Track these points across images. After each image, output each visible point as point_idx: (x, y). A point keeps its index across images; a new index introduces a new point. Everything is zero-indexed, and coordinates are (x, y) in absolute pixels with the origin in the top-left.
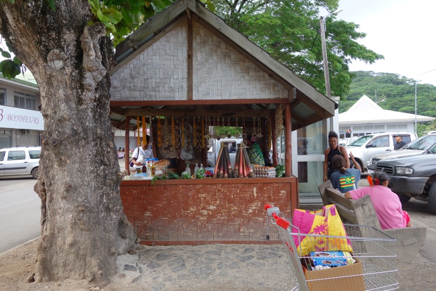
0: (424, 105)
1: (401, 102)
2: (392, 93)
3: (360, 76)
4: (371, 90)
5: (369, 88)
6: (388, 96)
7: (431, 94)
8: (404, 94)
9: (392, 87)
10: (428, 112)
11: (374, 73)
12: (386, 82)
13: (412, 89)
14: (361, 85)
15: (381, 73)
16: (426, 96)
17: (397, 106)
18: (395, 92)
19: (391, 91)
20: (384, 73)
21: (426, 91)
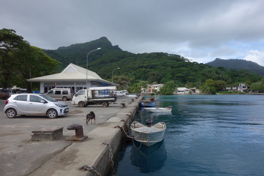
0: (188, 73)
1: (177, 71)
2: (174, 66)
3: (161, 55)
4: (164, 63)
5: (163, 62)
6: (172, 67)
7: (193, 67)
8: (181, 66)
9: (175, 62)
10: (190, 77)
11: (168, 54)
12: (173, 59)
13: (184, 64)
14: (160, 61)
15: (172, 54)
16: (191, 68)
17: (175, 73)
18: (176, 65)
19: (174, 64)
20: (173, 55)
21: (191, 66)
